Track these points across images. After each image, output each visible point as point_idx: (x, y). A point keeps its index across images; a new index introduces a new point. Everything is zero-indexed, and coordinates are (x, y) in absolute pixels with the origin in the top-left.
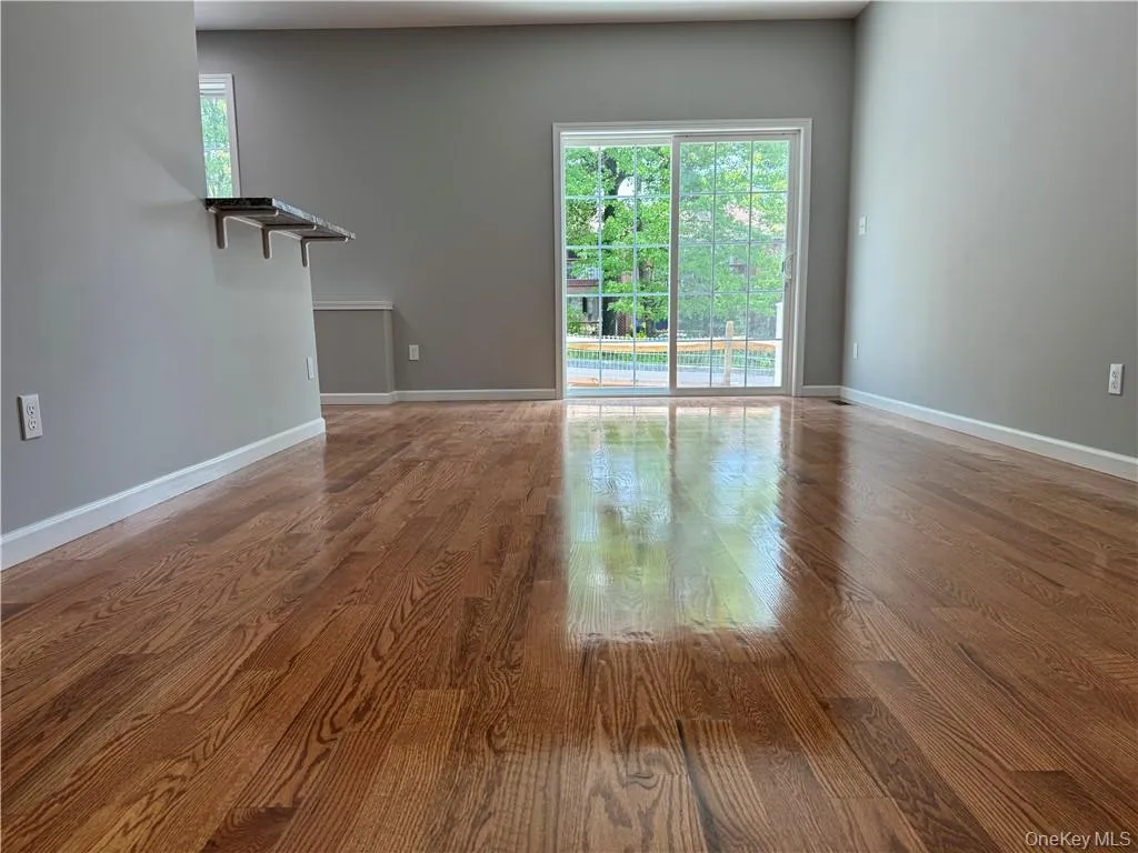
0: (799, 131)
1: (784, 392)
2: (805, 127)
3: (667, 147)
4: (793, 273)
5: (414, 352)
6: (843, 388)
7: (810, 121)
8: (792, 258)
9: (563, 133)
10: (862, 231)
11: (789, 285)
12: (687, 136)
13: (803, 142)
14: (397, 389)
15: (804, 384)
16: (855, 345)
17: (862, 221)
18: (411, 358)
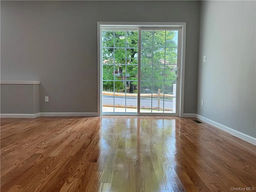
0: (182, 27)
1: (177, 115)
2: (183, 25)
3: (136, 31)
4: (179, 74)
5: (47, 99)
6: (197, 115)
7: (185, 23)
8: (179, 70)
9: (101, 25)
10: (204, 61)
11: (178, 79)
12: (143, 28)
13: (183, 31)
14: (40, 112)
15: (184, 113)
16: (202, 100)
17: (205, 57)
18: (46, 101)
